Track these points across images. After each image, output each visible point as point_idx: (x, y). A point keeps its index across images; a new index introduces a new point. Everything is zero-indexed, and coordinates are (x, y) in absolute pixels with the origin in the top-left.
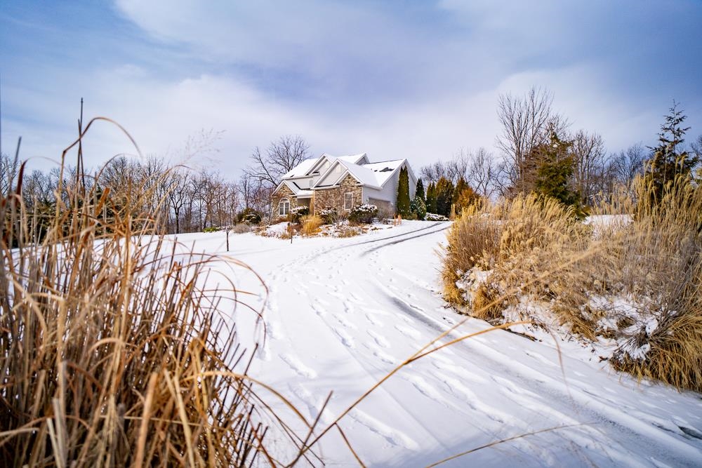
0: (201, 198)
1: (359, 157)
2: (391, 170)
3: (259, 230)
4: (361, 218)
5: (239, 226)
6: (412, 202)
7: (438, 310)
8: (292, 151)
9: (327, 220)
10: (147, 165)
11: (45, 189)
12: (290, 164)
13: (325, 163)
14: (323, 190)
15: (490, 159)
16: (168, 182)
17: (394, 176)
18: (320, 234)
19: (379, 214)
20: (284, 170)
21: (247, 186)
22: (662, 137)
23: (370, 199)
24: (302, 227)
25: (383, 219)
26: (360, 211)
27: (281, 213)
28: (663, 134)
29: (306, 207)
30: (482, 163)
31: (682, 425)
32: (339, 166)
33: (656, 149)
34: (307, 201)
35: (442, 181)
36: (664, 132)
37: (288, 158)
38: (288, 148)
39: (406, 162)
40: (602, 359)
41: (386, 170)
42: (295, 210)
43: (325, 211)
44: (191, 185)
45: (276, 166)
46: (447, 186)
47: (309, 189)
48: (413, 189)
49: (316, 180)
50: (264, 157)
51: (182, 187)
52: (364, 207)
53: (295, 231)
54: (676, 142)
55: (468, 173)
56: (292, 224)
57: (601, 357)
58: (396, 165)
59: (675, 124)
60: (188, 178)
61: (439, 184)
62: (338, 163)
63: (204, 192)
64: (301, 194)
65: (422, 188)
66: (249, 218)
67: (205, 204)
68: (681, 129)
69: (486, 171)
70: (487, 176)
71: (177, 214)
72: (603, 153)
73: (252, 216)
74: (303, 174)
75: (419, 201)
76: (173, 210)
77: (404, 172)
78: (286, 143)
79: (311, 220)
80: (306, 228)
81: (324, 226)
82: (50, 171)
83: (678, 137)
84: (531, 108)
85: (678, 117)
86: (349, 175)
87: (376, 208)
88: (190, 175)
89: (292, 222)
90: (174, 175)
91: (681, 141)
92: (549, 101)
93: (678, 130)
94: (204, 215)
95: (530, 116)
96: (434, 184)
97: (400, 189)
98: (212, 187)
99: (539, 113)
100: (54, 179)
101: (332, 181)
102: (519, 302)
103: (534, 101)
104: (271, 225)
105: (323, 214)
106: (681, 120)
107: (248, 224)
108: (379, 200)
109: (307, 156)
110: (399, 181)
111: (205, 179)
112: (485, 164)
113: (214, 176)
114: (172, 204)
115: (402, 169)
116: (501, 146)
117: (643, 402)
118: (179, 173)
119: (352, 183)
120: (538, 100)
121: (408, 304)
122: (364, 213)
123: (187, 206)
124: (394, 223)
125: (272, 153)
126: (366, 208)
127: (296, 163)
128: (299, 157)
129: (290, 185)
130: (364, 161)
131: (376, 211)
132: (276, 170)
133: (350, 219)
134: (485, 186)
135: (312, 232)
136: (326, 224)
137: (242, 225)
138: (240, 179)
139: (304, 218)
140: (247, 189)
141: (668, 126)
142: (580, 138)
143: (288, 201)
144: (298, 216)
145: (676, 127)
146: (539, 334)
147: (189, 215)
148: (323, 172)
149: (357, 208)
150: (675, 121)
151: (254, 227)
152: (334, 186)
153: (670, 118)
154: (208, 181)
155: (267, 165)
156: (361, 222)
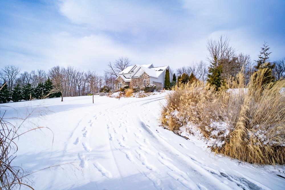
0: (88, 82)
1: (149, 65)
2: (162, 70)
3: (109, 95)
4: (149, 90)
5: (101, 93)
6: (171, 83)
7: (156, 127)
8: (124, 63)
9: (135, 91)
10: (67, 69)
11: (29, 79)
12: (123, 68)
13: (136, 68)
14: (135, 78)
15: (205, 65)
16: (76, 76)
17: (163, 72)
18: (132, 96)
19: (157, 88)
20: (121, 70)
21: (107, 77)
22: (260, 56)
23: (153, 82)
24: (125, 94)
25: (158, 90)
26: (148, 87)
27: (119, 88)
28: (260, 55)
29: (127, 86)
30: (202, 67)
31: (222, 172)
32: (141, 69)
33: (258, 61)
34: (128, 83)
35: (184, 75)
36: (261, 54)
37: (122, 66)
38: (122, 62)
39: (168, 67)
40: (208, 147)
41: (161, 70)
42: (123, 86)
43: (135, 87)
44: (85, 77)
45: (117, 69)
46: (186, 76)
47: (129, 78)
48: (171, 78)
49: (132, 74)
50: (113, 66)
51: (81, 78)
52: (150, 85)
53: (122, 95)
54: (266, 58)
55: (196, 71)
56: (122, 92)
57: (208, 146)
58: (164, 68)
59: (265, 51)
60: (83, 74)
61: (183, 76)
62: (141, 68)
63: (90, 79)
64: (126, 80)
65: (175, 77)
66: (105, 90)
67: (90, 84)
68: (268, 53)
69: (203, 70)
70: (204, 72)
71: (79, 88)
72: (251, 62)
73: (107, 89)
74: (127, 72)
75: (174, 83)
76: (77, 87)
77: (167, 71)
78: (121, 60)
79: (129, 90)
80: (127, 94)
81: (134, 93)
82: (31, 72)
83: (266, 56)
84: (221, 44)
85: (266, 48)
86: (145, 72)
87: (155, 86)
88: (84, 73)
89: (122, 91)
90: (78, 73)
91: (267, 58)
92: (228, 41)
93: (267, 53)
94: (89, 89)
95: (220, 47)
96: (180, 76)
97: (166, 78)
98: (93, 78)
99: (224, 46)
100: (32, 75)
101: (138, 75)
102: (187, 124)
103: (222, 41)
104: (114, 93)
105: (134, 88)
106: (267, 49)
107: (105, 92)
108: (156, 82)
109: (130, 65)
110: (166, 75)
111: (90, 74)
112: (203, 67)
113: (94, 73)
114: (77, 84)
115: (167, 70)
116: (209, 60)
117: (213, 163)
118: (80, 72)
119: (146, 76)
120: (223, 41)
121: (146, 125)
122: (150, 88)
123: (83, 85)
124: (162, 92)
125: (116, 64)
126: (151, 86)
127: (125, 67)
128: (126, 65)
129: (122, 76)
130: (152, 67)
131: (155, 87)
132: (117, 71)
133: (144, 90)
134: (203, 76)
135: (129, 95)
136: (135, 92)
137: (103, 93)
138: (104, 74)
139: (126, 90)
140: (107, 78)
141: (262, 52)
142: (241, 56)
143: (122, 83)
144: (124, 89)
145: (266, 52)
146: (190, 137)
147: (84, 89)
148: (135, 71)
149: (147, 86)
150: (265, 50)
151: (107, 94)
152: (139, 77)
153: (263, 49)
154: (91, 75)
155: (114, 69)
156: (149, 91)
